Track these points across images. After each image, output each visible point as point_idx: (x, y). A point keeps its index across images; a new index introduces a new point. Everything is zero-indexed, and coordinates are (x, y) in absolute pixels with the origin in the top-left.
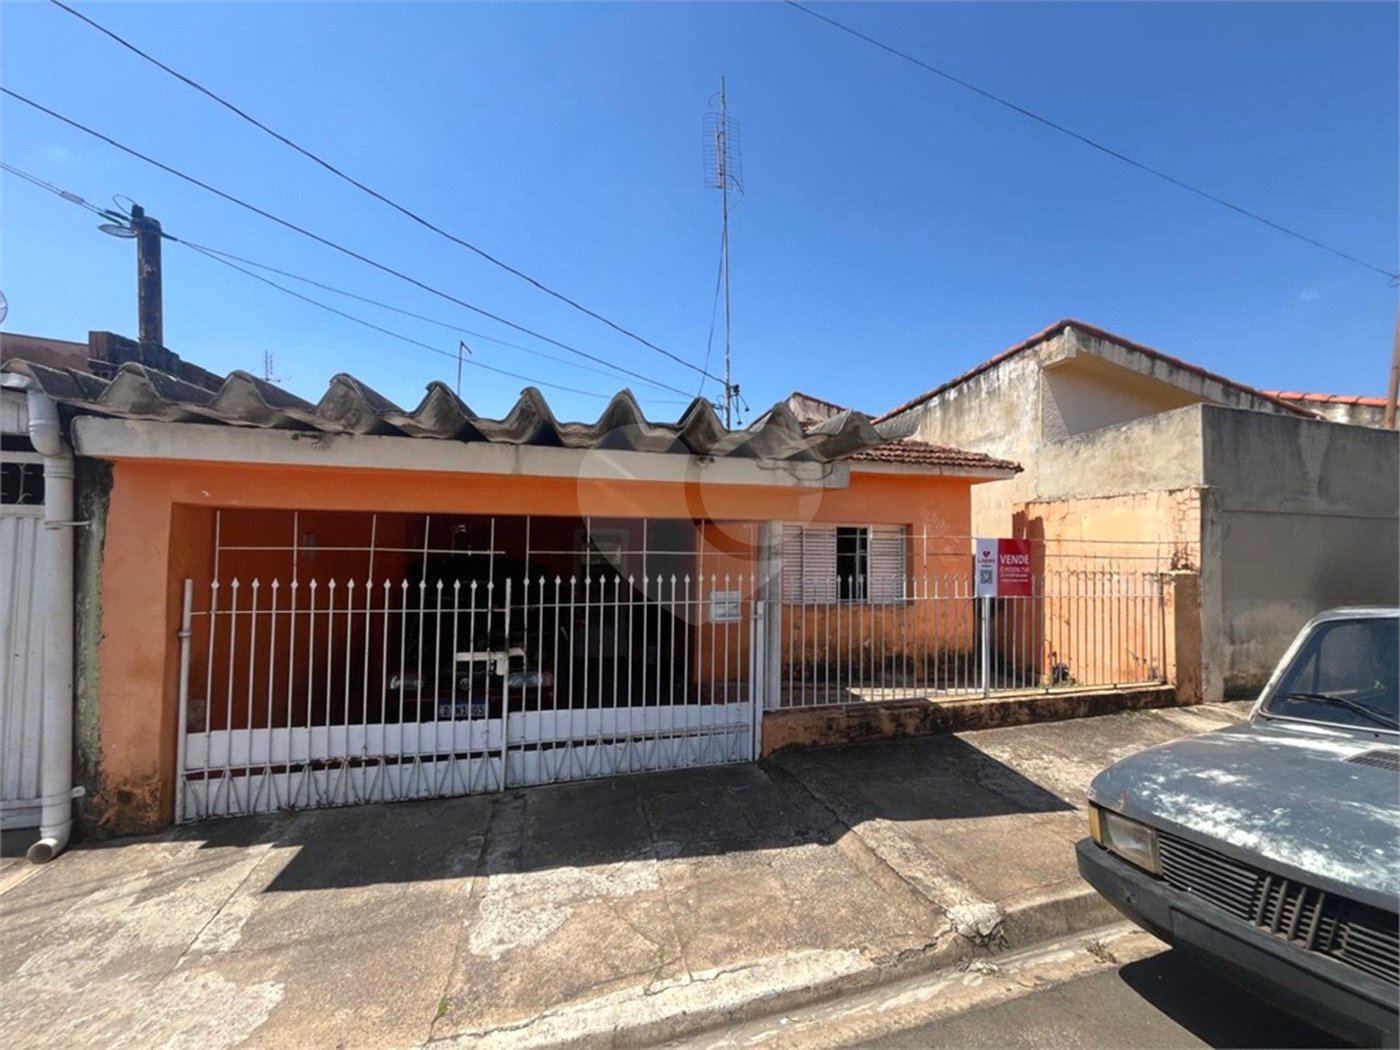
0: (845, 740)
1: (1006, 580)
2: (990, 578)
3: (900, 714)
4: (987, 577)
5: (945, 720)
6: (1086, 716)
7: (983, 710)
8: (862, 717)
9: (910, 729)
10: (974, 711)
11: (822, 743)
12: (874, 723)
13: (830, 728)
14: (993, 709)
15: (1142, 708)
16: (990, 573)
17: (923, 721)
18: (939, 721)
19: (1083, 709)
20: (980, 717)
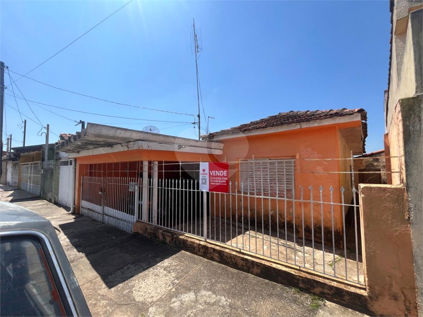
0: (149, 237)
1: (213, 184)
2: (206, 182)
3: (165, 234)
4: (204, 181)
5: (180, 243)
6: (257, 275)
7: (195, 245)
8: (154, 230)
9: (168, 242)
10: (191, 244)
11: (144, 235)
12: (157, 234)
13: (146, 231)
14: (200, 247)
15: (315, 294)
16: (205, 180)
17: (172, 240)
18: (177, 242)
19: (255, 270)
20: (194, 248)
